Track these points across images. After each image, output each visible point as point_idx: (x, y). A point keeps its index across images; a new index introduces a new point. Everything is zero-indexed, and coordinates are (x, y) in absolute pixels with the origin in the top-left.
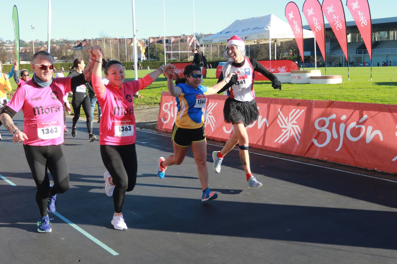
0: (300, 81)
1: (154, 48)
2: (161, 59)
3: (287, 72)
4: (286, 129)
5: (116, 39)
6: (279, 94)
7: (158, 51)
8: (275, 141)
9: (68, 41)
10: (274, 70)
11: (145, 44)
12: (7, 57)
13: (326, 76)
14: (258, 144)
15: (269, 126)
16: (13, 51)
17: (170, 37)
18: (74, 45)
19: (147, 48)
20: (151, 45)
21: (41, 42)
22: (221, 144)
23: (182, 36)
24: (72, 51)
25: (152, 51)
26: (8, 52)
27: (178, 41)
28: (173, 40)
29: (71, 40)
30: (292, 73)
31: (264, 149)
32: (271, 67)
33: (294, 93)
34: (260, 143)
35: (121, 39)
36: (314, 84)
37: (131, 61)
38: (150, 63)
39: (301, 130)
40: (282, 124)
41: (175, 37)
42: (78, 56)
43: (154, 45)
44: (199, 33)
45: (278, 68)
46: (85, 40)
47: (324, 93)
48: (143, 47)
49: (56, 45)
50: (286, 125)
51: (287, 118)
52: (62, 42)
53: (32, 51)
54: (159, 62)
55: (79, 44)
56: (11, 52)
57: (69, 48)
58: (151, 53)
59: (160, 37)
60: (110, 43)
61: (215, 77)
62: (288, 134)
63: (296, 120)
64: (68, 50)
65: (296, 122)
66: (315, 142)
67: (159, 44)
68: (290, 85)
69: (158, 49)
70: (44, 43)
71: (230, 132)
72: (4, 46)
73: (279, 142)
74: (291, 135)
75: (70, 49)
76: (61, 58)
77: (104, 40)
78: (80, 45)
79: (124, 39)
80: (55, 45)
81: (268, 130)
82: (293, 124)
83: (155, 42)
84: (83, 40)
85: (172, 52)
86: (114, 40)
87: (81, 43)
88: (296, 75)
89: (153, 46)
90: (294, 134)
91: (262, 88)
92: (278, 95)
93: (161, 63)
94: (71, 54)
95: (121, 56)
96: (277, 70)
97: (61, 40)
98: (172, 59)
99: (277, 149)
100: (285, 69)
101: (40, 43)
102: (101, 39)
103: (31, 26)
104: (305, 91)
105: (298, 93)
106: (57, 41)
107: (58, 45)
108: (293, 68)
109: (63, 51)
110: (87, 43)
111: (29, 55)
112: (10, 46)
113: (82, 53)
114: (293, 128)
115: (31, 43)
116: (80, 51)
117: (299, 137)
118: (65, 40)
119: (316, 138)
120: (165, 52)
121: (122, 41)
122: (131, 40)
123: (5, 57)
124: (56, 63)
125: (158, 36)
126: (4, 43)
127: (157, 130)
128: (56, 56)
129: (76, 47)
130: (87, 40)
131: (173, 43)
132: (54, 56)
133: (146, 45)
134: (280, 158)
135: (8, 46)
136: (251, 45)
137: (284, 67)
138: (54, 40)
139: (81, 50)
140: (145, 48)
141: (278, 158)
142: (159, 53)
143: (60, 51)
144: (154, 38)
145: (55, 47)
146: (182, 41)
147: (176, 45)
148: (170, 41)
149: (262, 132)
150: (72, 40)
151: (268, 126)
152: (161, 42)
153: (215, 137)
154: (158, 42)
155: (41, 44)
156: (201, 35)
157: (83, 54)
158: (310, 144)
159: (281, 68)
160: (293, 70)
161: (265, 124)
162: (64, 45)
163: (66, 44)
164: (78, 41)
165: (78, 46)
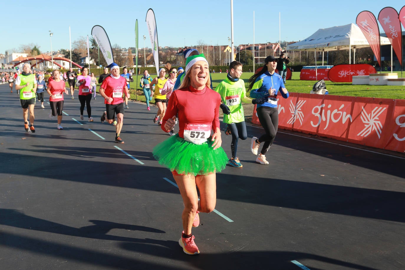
0: (378, 83)
1: (244, 54)
2: (249, 63)
3: (365, 74)
4: (368, 124)
5: (212, 46)
6: (360, 94)
7: (247, 56)
8: (358, 135)
9: (172, 48)
10: (353, 74)
12: (123, 62)
13: (402, 78)
14: (342, 137)
15: (353, 121)
16: (128, 57)
17: (258, 45)
19: (238, 54)
20: (241, 51)
22: (309, 136)
23: (268, 44)
24: (175, 56)
25: (242, 57)
26: (124, 57)
27: (265, 48)
28: (260, 47)
29: (174, 47)
30: (370, 75)
31: (347, 141)
32: (350, 71)
33: (373, 93)
34: (344, 136)
35: (216, 46)
36: (391, 85)
37: (224, 65)
39: (383, 126)
40: (365, 120)
41: (262, 45)
42: (180, 60)
43: (244, 51)
44: (283, 41)
45: (357, 71)
47: (402, 94)
48: (234, 53)
50: (368, 121)
51: (370, 114)
53: (143, 57)
54: (248, 66)
55: (181, 51)
56: (127, 58)
57: (173, 54)
58: (242, 58)
59: (249, 45)
60: (207, 50)
61: (300, 79)
62: (370, 129)
63: (378, 117)
64: (172, 56)
65: (378, 119)
66: (396, 136)
68: (369, 86)
69: (247, 54)
71: (317, 126)
72: (121, 53)
73: (362, 135)
74: (373, 129)
75: (173, 55)
76: (166, 62)
77: (202, 47)
79: (219, 47)
80: (161, 52)
81: (351, 125)
82: (375, 120)
83: (245, 49)
84: (184, 47)
85: (259, 57)
86: (210, 47)
88: (374, 77)
89: (243, 53)
90: (376, 129)
91: (343, 89)
92: (358, 95)
93: (250, 66)
94: (174, 60)
95: (215, 60)
96: (356, 73)
97: (166, 48)
98: (259, 63)
99: (360, 141)
100: (364, 72)
101: (150, 50)
102: (199, 47)
103: (144, 36)
104: (383, 91)
105: (377, 93)
106: (163, 48)
107: (164, 51)
108: (371, 72)
109: (167, 56)
111: (141, 60)
112: (125, 53)
114: (375, 123)
115: (142, 50)
117: (381, 132)
118: (169, 48)
119: (397, 133)
120: (254, 57)
121: (217, 48)
122: (224, 47)
123: (122, 62)
124: (162, 66)
125: (247, 44)
126: (121, 50)
127: (252, 123)
129: (178, 53)
130: (187, 47)
131: (260, 49)
132: (161, 61)
133: (237, 51)
134: (363, 150)
135: (123, 53)
136: (329, 52)
137: (362, 71)
138: (161, 48)
140: (236, 54)
141: (361, 149)
142: (248, 59)
143: (165, 57)
144: (244, 46)
146: (268, 48)
147: (263, 51)
148: (258, 48)
149: (346, 127)
151: (351, 121)
152: (249, 48)
153: (302, 130)
154: (247, 49)
156: (284, 42)
158: (391, 138)
159: (360, 71)
160: (370, 73)
161: (348, 119)
162: (168, 51)
163: (170, 51)
164: (180, 49)
165: (180, 52)
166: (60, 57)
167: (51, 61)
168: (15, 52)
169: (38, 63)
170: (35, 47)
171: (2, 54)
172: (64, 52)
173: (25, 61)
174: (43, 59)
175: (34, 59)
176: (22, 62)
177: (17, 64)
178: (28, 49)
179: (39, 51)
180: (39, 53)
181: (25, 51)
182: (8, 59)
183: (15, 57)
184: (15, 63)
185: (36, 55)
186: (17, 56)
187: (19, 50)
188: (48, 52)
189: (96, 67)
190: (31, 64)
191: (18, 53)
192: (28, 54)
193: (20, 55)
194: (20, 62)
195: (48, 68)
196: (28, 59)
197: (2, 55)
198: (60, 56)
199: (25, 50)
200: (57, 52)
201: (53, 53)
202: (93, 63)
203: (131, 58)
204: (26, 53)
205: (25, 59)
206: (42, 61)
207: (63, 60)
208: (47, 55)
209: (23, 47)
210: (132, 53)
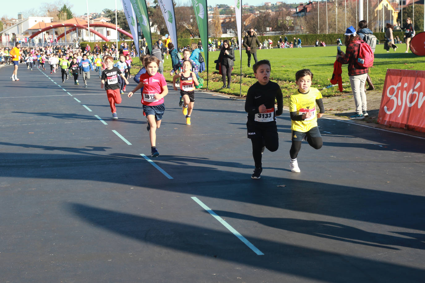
9: (288, 4)
11: (398, 5)
18: (295, 10)
19: (401, 10)
21: (251, 8)
24: (292, 18)
29: (291, 3)
38: (402, 34)
42: (300, 25)
43: (411, 7)
46: (310, 3)
48: (395, 10)
49: (272, 11)
52: (279, 7)
55: (302, 8)
56: (211, 22)
57: (289, 14)
67: (420, 5)
69: (418, 12)
70: (255, 9)
75: (289, 16)
76: (275, 29)
78: (304, 10)
80: (270, 11)
84: (308, 3)
87: (304, 7)
94: (291, 23)
97: (278, 4)
106: (273, 4)
107: (274, 10)
109: (279, 19)
110: (313, 7)
113: (306, 20)
116: (302, 19)
118: (284, 4)
128: (269, 26)
129: (297, 13)
130: (313, 3)
133: (401, 7)
138: (269, 4)
139: (304, 17)
140: (398, 12)
142: (419, 19)
143: (276, 19)
145: (269, 13)
150: (294, 4)
154: (417, 2)
155: (252, 10)
157: (306, 22)
162: (282, 10)
163: (286, 9)
164: (302, 5)
165: (300, 12)
166: (103, 22)
167: (87, 28)
168: (33, 15)
169: (67, 32)
170: (65, 7)
171: (14, 19)
172: (109, 14)
173: (47, 30)
174: (76, 25)
175: (63, 26)
176: (43, 30)
177: (35, 33)
178: (54, 9)
179: (71, 13)
180: (70, 16)
181: (48, 13)
182: (22, 25)
183: (32, 23)
184: (33, 33)
185: (64, 20)
186: (35, 21)
187: (40, 12)
188: (86, 14)
189: (161, 37)
190: (56, 33)
191: (38, 16)
192: (53, 18)
193: (40, 20)
194: (40, 30)
195: (83, 40)
196: (52, 26)
197: (14, 21)
198: (104, 20)
199: (49, 11)
200: (100, 14)
201: (95, 15)
202: (155, 31)
203: (218, 22)
204: (51, 16)
205: (48, 26)
206: (74, 28)
207: (107, 27)
208: (84, 19)
209: (47, 7)
210: (221, 14)
